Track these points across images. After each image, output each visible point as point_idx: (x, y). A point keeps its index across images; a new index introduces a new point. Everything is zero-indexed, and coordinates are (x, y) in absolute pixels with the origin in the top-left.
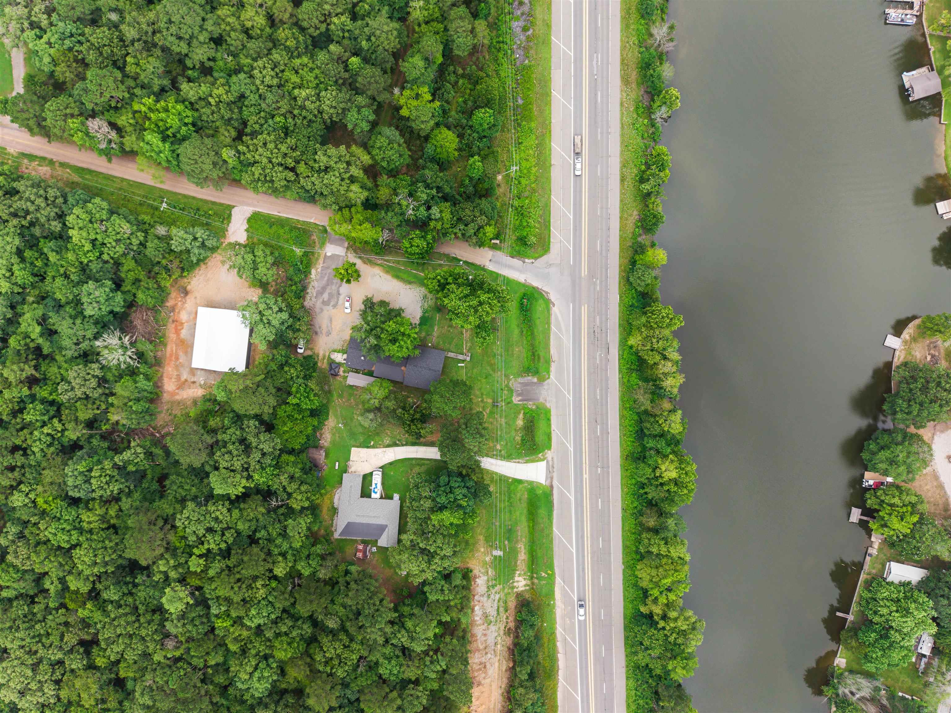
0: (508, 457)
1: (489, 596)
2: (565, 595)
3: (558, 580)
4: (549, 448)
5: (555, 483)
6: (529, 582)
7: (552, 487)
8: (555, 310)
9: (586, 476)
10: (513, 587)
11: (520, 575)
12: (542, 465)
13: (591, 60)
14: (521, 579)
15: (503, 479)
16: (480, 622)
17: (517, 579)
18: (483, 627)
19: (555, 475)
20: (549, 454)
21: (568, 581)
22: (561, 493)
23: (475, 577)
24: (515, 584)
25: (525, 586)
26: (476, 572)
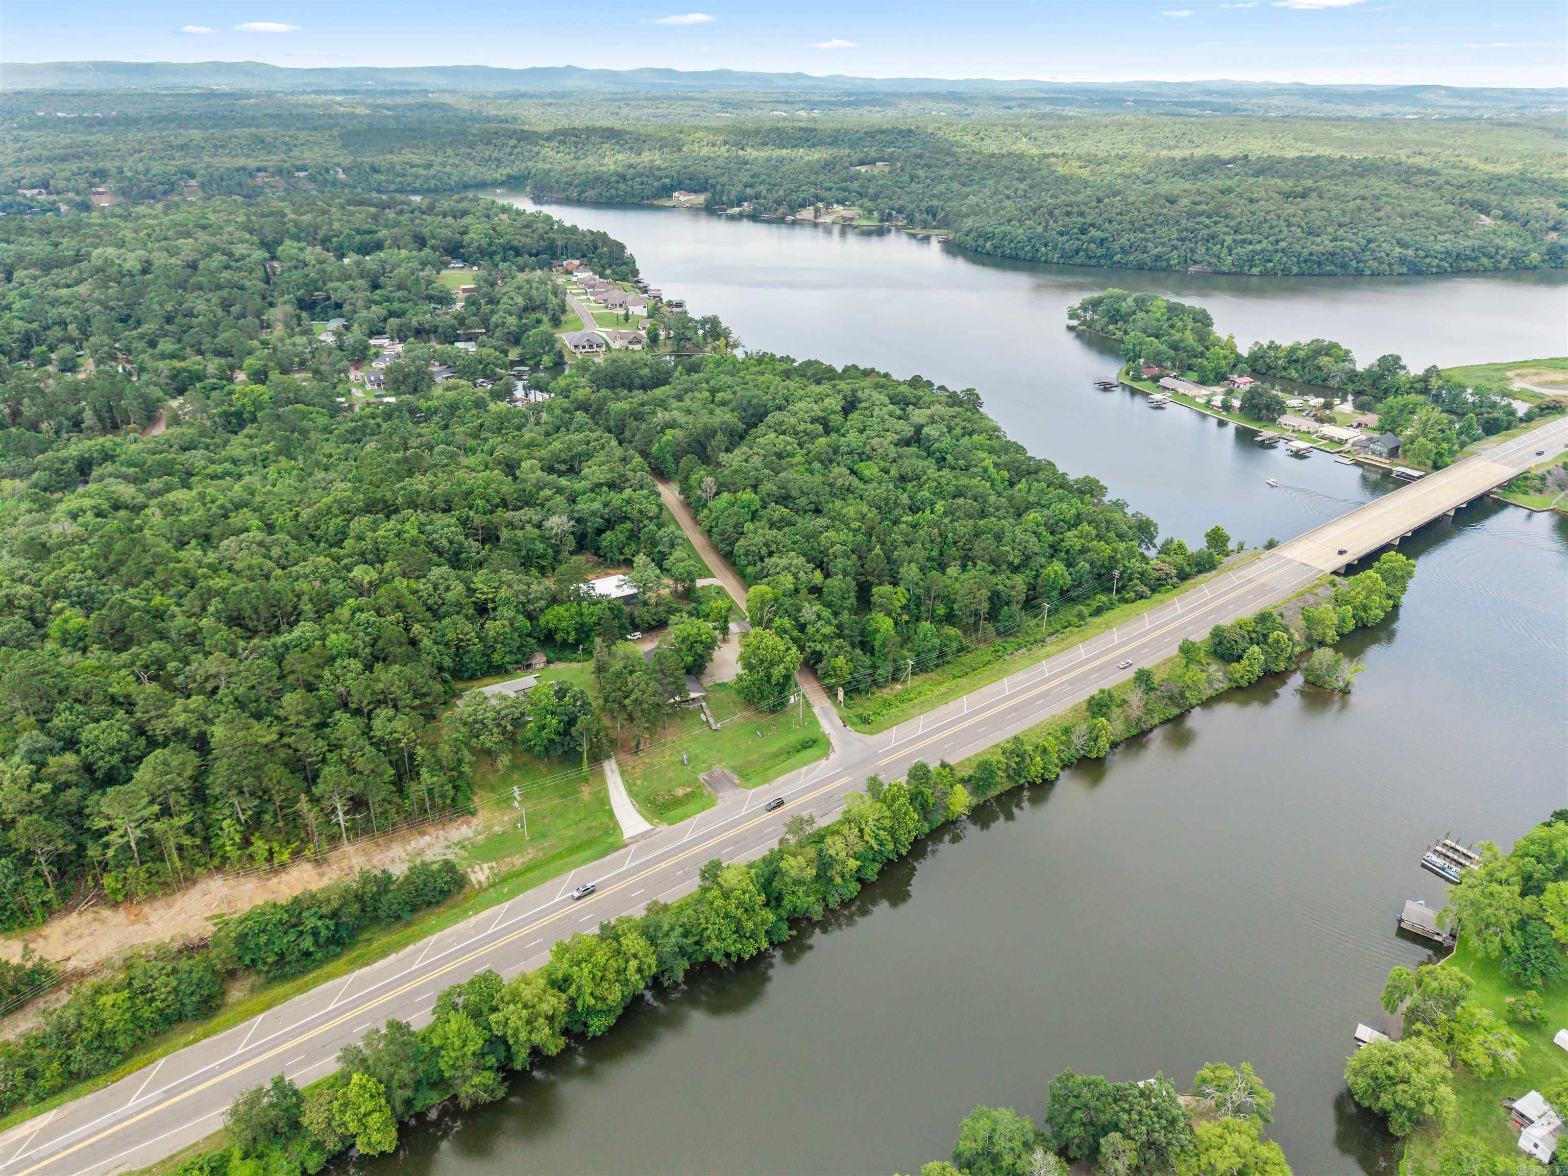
0: (632, 794)
1: (448, 847)
2: (489, 921)
3: (507, 905)
4: (670, 824)
5: (633, 847)
6: (485, 885)
7: (626, 846)
8: (823, 763)
9: (663, 865)
10: (470, 866)
11: (491, 868)
12: (645, 826)
13: (1061, 684)
14: (487, 871)
15: (603, 802)
16: (409, 848)
17: (485, 866)
18: (403, 855)
19: (642, 842)
20: (664, 827)
21: (508, 914)
22: (624, 857)
23: (468, 823)
24: (477, 868)
25: (479, 882)
26: (475, 821)
